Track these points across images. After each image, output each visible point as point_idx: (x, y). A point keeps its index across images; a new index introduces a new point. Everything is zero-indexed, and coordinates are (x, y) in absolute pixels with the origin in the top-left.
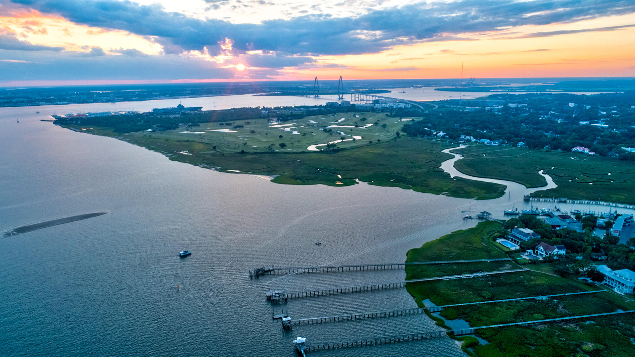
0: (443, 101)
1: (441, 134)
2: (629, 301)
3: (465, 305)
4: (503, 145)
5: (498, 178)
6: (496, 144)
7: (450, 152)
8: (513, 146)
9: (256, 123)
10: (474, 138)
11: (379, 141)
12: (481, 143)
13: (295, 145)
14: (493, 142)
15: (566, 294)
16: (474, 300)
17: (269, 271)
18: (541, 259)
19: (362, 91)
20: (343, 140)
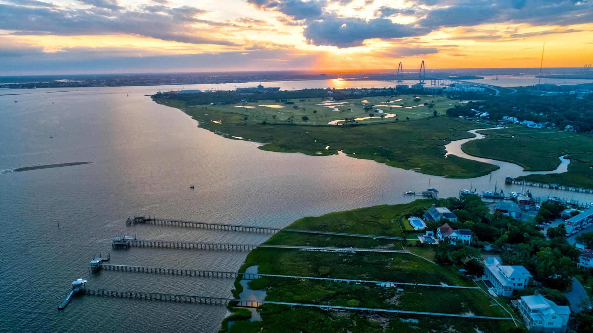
0: (531, 86)
1: (484, 114)
2: (496, 305)
3: (286, 277)
4: (548, 128)
5: (500, 158)
6: (540, 127)
7: (476, 132)
8: (560, 129)
9: (310, 101)
10: (518, 120)
11: (408, 118)
12: (524, 125)
13: (319, 119)
14: (537, 124)
15: (419, 285)
16: (303, 274)
17: (149, 220)
18: (437, 242)
19: (453, 77)
20: (372, 117)
